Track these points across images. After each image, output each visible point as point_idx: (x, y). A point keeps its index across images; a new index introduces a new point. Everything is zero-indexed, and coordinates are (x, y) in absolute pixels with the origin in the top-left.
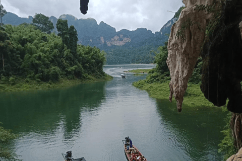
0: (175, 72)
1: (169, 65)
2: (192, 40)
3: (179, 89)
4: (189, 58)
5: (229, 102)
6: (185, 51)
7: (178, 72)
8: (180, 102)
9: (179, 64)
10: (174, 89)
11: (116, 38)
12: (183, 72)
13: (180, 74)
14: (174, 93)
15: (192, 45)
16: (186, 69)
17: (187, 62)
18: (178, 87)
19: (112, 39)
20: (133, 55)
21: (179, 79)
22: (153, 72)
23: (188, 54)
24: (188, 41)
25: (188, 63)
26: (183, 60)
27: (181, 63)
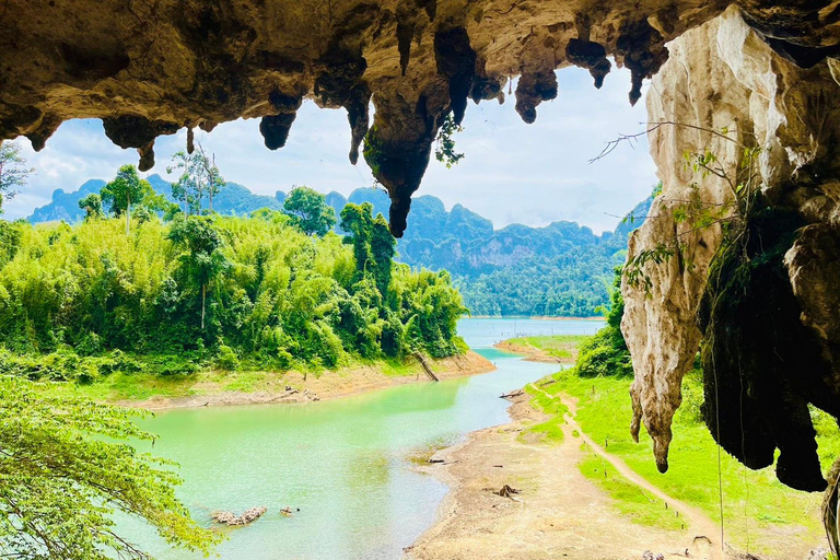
0: (645, 357)
1: (627, 336)
2: (686, 274)
3: (658, 405)
4: (680, 321)
5: (779, 459)
6: (668, 302)
7: (651, 357)
8: (662, 443)
9: (654, 336)
10: (644, 404)
11: (495, 245)
12: (666, 357)
13: (658, 362)
14: (644, 416)
15: (686, 286)
16: (674, 349)
17: (675, 331)
18: (655, 399)
19: (483, 250)
20: (540, 292)
21: (656, 376)
22: (595, 345)
23: (678, 310)
24: (675, 276)
25: (679, 334)
26: (665, 326)
27: (659, 333)
